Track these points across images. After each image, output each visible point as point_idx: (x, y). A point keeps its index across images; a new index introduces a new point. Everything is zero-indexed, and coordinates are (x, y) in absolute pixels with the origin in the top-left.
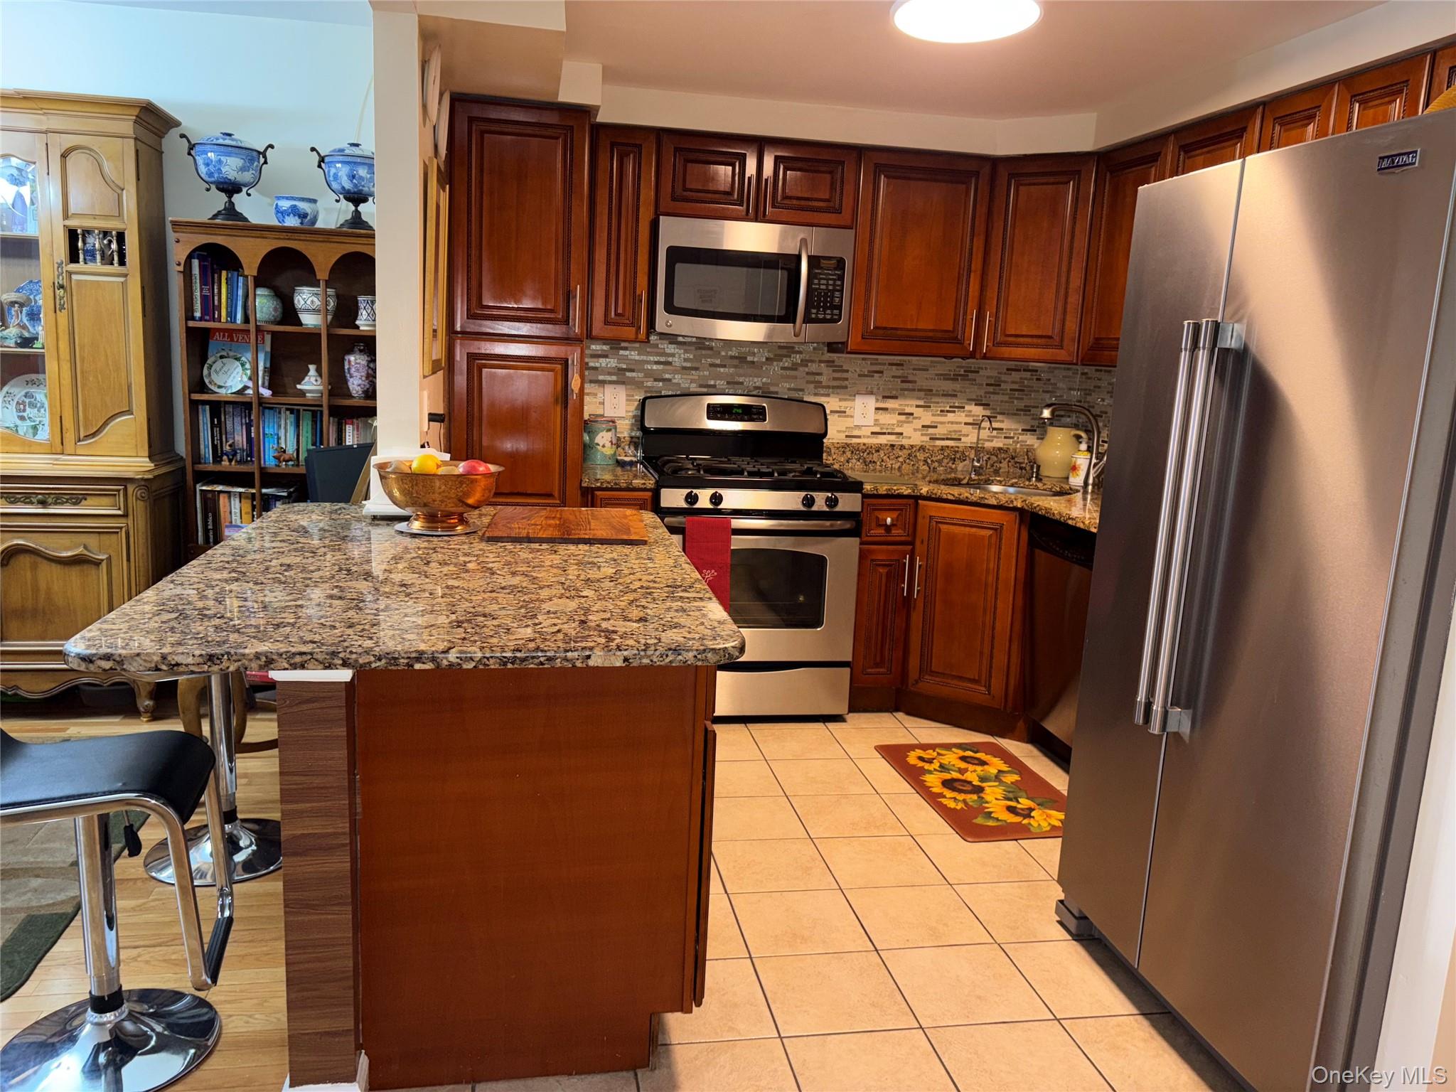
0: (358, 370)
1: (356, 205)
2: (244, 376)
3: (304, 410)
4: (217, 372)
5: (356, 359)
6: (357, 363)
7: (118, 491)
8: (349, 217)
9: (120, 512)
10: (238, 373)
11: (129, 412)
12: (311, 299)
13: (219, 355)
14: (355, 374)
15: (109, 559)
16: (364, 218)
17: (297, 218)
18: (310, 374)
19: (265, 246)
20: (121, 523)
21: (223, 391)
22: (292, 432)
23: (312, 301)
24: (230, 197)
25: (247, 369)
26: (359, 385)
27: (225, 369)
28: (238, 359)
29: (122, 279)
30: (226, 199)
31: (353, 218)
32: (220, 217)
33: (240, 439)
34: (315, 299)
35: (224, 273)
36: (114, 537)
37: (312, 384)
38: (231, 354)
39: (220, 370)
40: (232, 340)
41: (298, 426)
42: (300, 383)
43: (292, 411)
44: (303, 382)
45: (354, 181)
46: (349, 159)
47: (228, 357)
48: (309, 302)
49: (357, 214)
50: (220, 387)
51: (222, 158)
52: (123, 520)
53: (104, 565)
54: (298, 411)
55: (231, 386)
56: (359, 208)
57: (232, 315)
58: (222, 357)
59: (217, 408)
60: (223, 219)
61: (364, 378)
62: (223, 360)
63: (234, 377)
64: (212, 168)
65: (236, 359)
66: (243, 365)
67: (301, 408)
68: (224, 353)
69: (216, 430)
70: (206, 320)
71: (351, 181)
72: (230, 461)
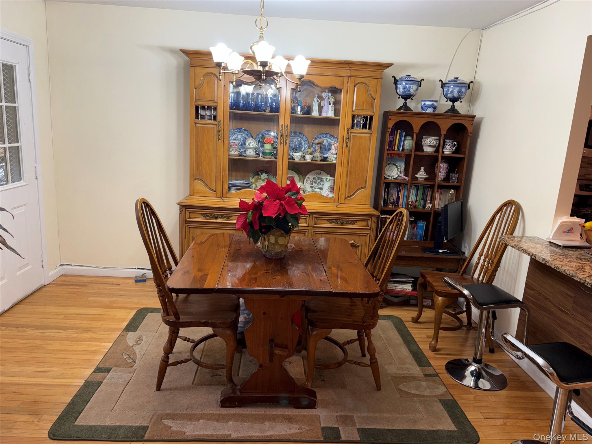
0: (443, 170)
1: (453, 103)
2: (398, 172)
3: (421, 186)
4: (387, 170)
5: (443, 165)
6: (444, 167)
7: (369, 219)
8: (450, 108)
9: (369, 228)
10: (395, 170)
11: (365, 187)
12: (433, 141)
13: (387, 163)
14: (442, 171)
15: (362, 245)
16: (456, 108)
17: (433, 109)
18: (421, 171)
19: (423, 121)
20: (368, 231)
21: (390, 178)
22: (415, 195)
23: (433, 142)
24: (406, 101)
25: (399, 169)
26: (443, 176)
27: (390, 169)
28: (395, 165)
29: (369, 135)
30: (404, 101)
31: (451, 108)
32: (403, 109)
33: (395, 197)
34: (435, 141)
35: (399, 131)
36: (365, 237)
37: (422, 175)
38: (392, 163)
39: (389, 169)
40: (392, 157)
41: (417, 192)
42: (416, 174)
43: (416, 186)
44: (418, 174)
45: (460, 94)
46: (460, 85)
47: (391, 164)
48: (432, 143)
49: (453, 106)
50: (389, 176)
51: (411, 86)
52: (369, 231)
53: (360, 247)
54: (419, 186)
55: (393, 176)
56: (454, 104)
57: (399, 147)
58: (388, 164)
59: (388, 185)
60: (404, 110)
61: (445, 173)
62: (390, 165)
63: (394, 172)
64: (406, 90)
65: (394, 165)
66: (397, 167)
67: (420, 185)
68: (389, 162)
69: (386, 193)
70: (390, 150)
71: (458, 94)
72: (392, 206)
